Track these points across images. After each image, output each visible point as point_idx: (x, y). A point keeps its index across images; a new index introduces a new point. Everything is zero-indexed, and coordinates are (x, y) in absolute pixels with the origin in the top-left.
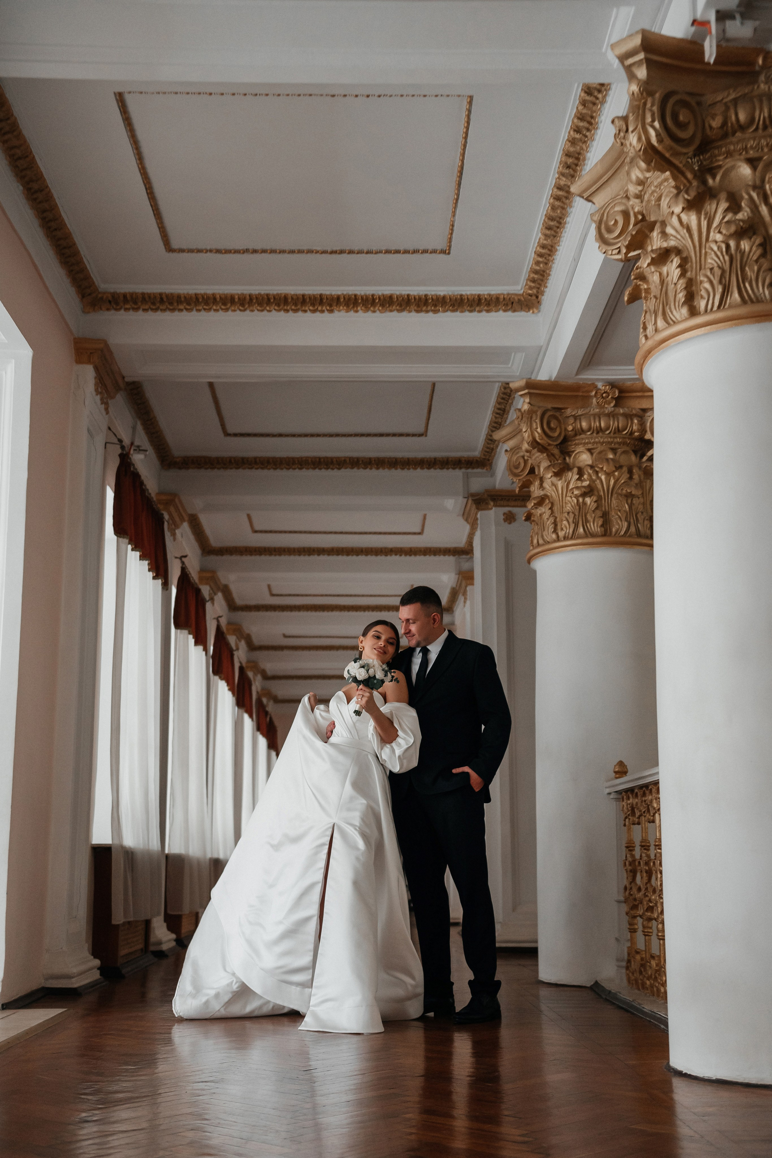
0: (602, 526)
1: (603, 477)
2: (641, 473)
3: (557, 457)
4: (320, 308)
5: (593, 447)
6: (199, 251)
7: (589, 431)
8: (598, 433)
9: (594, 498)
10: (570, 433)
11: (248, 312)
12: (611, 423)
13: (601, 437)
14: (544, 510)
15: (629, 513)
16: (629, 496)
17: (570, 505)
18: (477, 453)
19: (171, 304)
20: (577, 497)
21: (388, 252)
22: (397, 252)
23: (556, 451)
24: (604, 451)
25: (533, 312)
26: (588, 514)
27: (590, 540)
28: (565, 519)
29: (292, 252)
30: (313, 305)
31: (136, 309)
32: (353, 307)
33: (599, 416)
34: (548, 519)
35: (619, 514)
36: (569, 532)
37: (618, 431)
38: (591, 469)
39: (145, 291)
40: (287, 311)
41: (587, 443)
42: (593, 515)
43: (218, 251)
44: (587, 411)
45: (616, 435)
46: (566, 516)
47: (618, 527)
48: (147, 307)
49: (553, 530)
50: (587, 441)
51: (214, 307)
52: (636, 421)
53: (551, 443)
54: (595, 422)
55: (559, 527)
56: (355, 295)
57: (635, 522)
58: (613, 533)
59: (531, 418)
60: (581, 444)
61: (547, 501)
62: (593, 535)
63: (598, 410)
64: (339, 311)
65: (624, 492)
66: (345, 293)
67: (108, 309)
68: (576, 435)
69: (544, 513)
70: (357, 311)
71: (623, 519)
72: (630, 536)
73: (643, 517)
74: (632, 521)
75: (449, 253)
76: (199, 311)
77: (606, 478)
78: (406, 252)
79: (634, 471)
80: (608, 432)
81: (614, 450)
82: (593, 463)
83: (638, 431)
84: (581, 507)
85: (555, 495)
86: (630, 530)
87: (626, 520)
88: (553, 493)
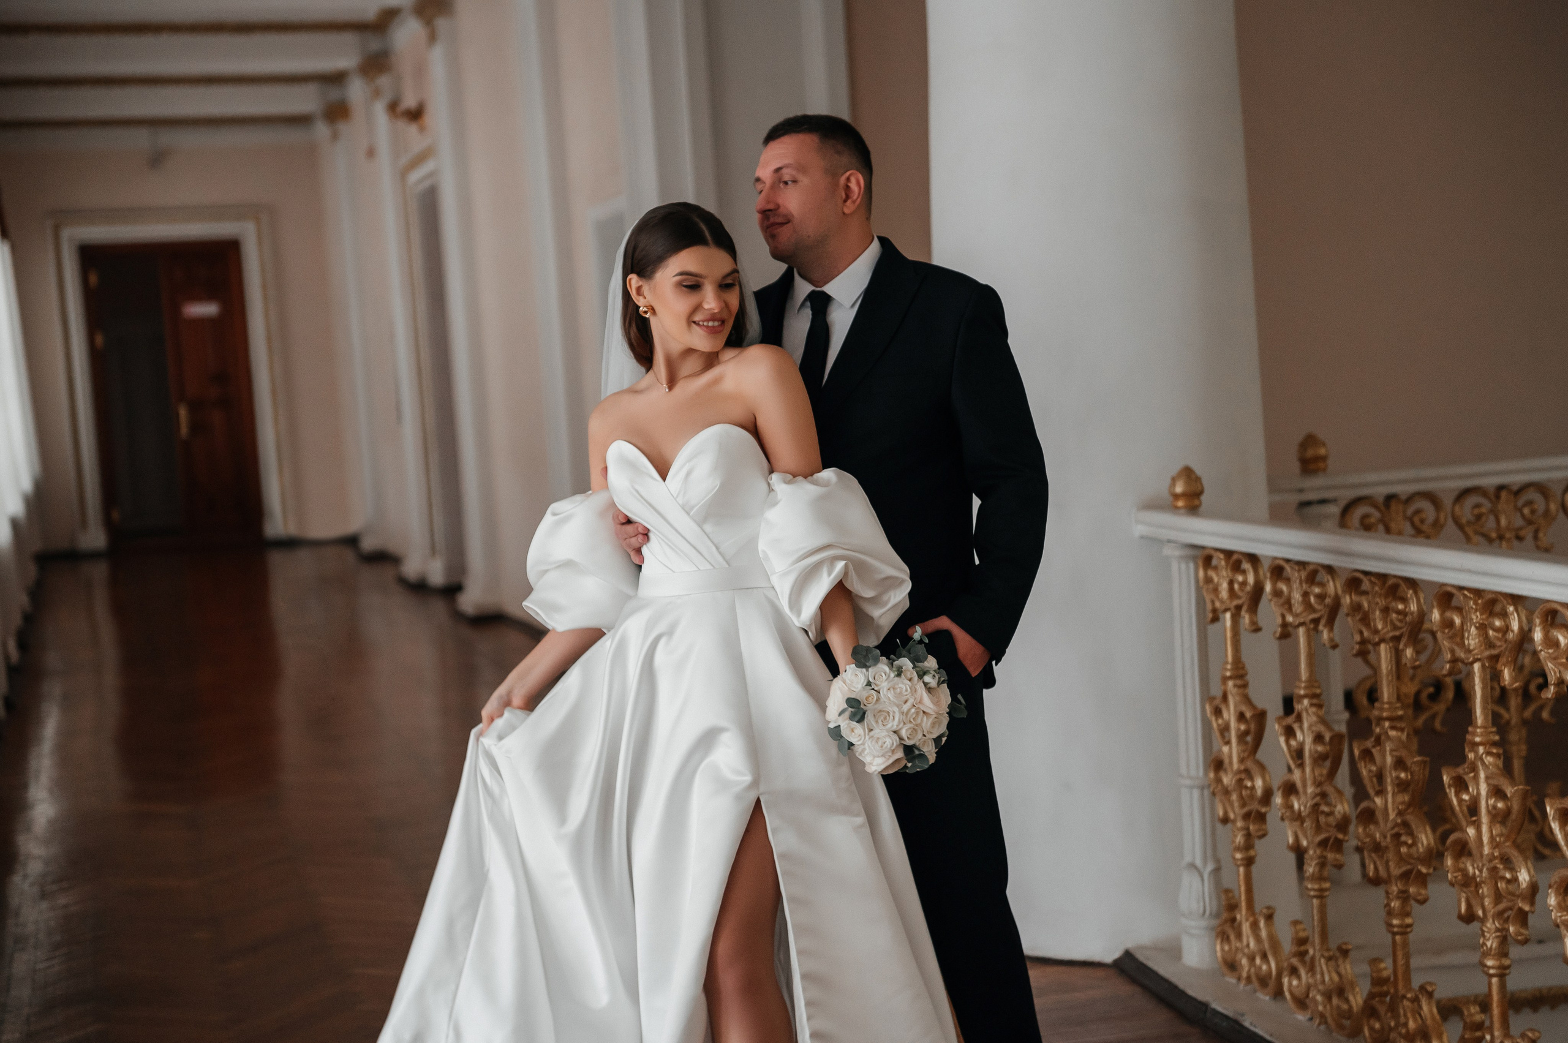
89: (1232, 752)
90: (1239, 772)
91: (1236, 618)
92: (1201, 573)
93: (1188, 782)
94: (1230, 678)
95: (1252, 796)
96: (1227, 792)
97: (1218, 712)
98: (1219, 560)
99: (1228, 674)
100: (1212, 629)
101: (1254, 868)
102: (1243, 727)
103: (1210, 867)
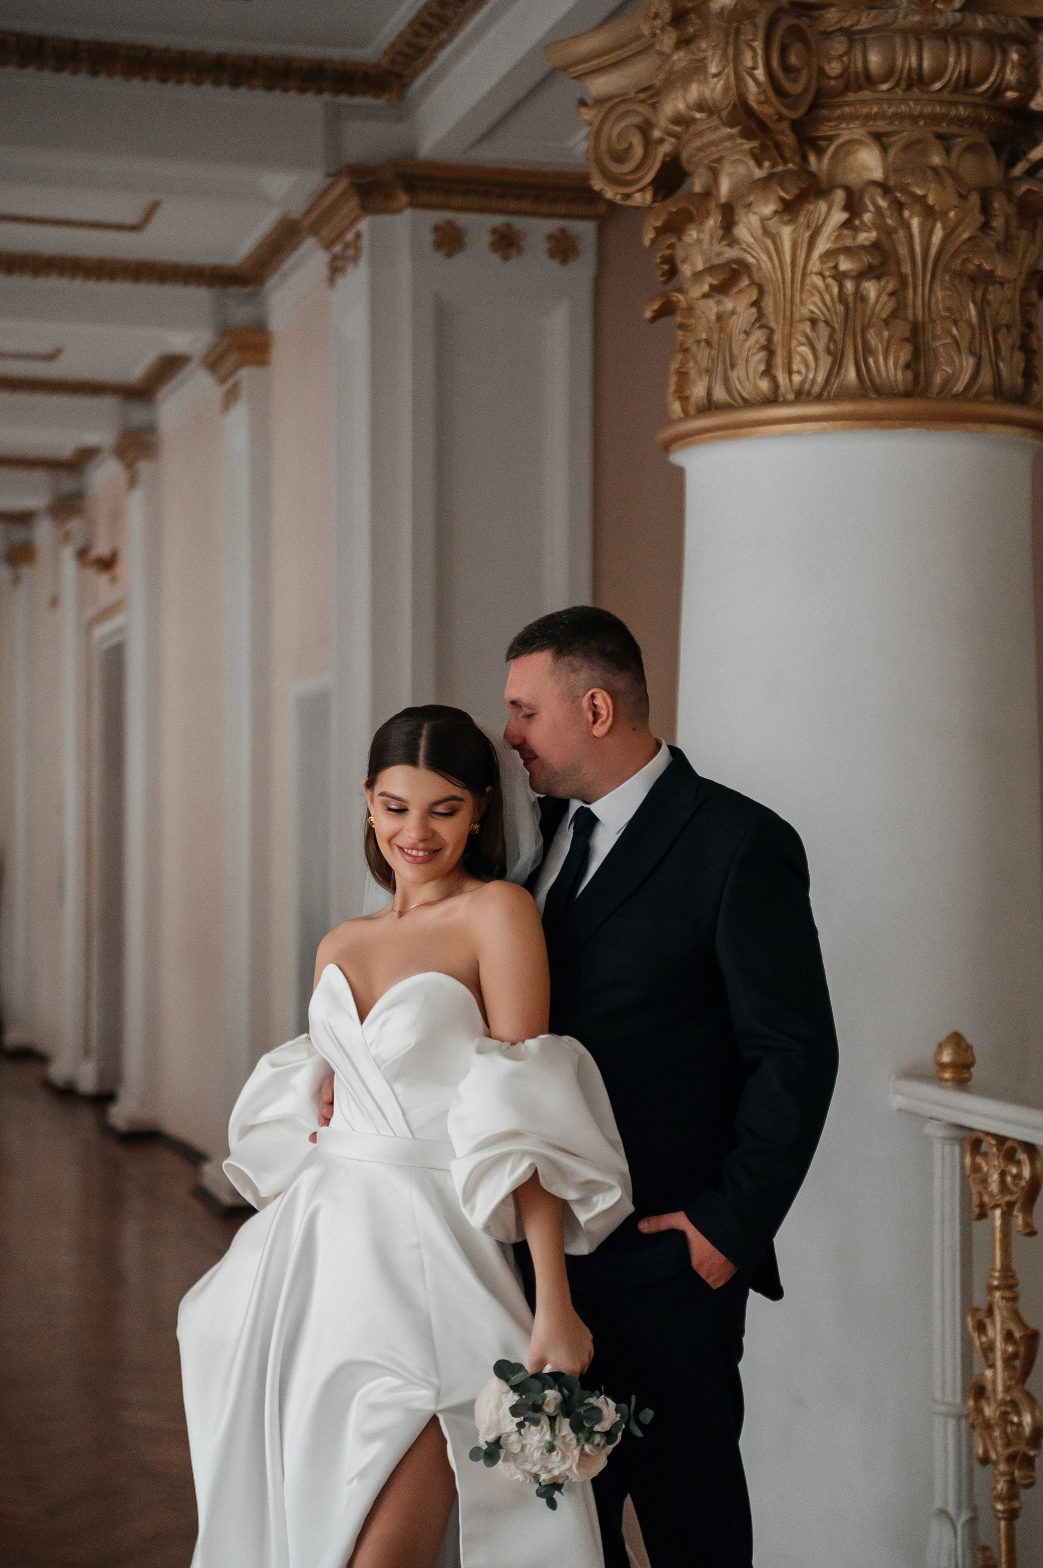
0: (907, 366)
1: (915, 223)
2: (1011, 210)
3: (788, 153)
5: (889, 128)
7: (884, 81)
8: (909, 87)
9: (891, 284)
10: (833, 82)
12: (952, 60)
13: (917, 101)
14: (738, 307)
15: (977, 331)
16: (984, 278)
17: (817, 299)
18: (370, 53)
20: (840, 277)
23: (789, 139)
24: (919, 141)
26: (872, 331)
27: (878, 406)
28: (803, 340)
33: (916, 35)
34: (747, 333)
35: (955, 331)
36: (814, 380)
37: (966, 83)
38: (884, 197)
41: (875, 117)
42: (886, 334)
44: (885, 17)
45: (957, 97)
46: (808, 330)
47: (949, 370)
49: (762, 368)
50: (875, 109)
52: (1015, 56)
53: (785, 112)
54: (906, 54)
55: (779, 360)
57: (993, 356)
58: (935, 389)
59: (738, 32)
60: (857, 117)
61: (745, 282)
62: (881, 392)
63: (917, 18)
65: (971, 267)
68: (846, 89)
69: (733, 313)
71: (964, 345)
72: (978, 397)
73: (1010, 340)
74: (984, 352)
77: (922, 226)
79: (996, 205)
80: (937, 86)
81: (944, 141)
82: (886, 177)
83: (1018, 86)
84: (851, 310)
85: (769, 264)
86: (980, 380)
87: (971, 352)
88: (764, 258)
89: (996, 1378)
90: (1004, 1403)
91: (1007, 1216)
92: (968, 1160)
93: (942, 1409)
94: (997, 1288)
95: (1019, 1435)
96: (988, 1426)
97: (981, 1327)
98: (989, 1145)
99: (996, 1283)
100: (977, 1225)
101: (1018, 1523)
102: (1010, 1349)
103: (965, 1516)
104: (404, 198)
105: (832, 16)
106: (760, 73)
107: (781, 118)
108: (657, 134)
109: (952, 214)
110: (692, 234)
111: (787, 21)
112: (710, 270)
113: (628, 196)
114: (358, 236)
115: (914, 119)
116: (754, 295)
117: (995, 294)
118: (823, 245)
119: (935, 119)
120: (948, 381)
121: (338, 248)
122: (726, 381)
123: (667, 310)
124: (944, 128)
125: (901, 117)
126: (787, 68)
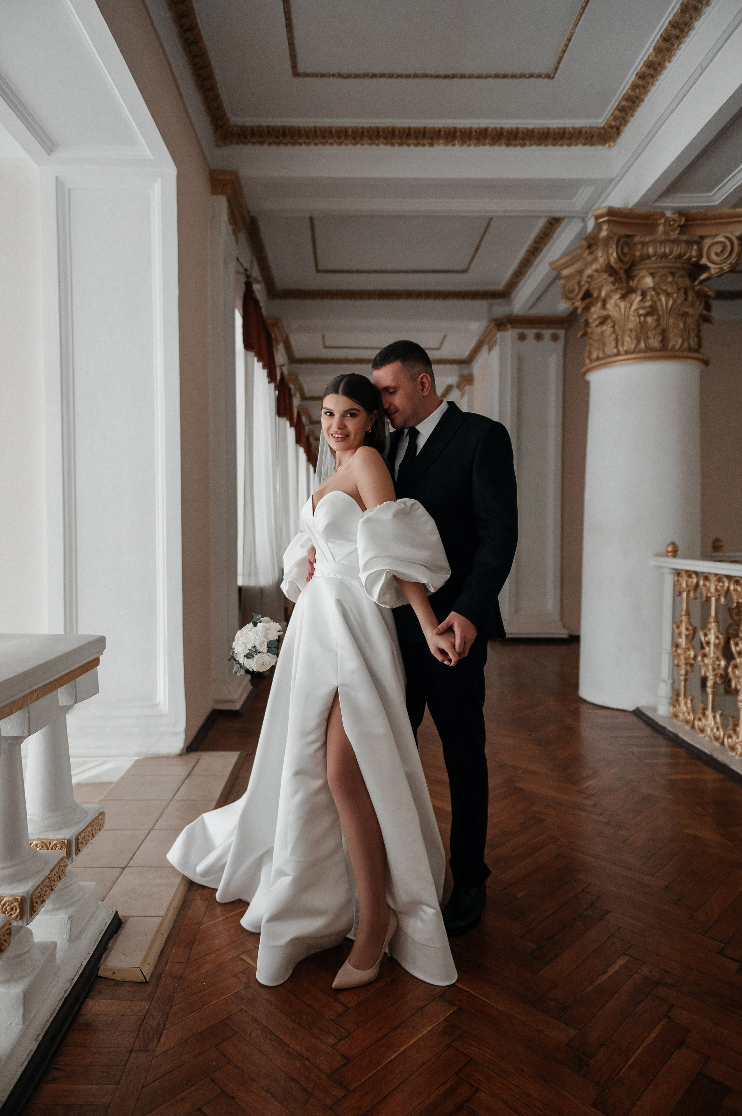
0: (660, 342)
1: (663, 299)
2: (694, 295)
3: (623, 280)
4: (422, 142)
5: (655, 271)
6: (323, 75)
7: (653, 257)
8: (662, 258)
9: (655, 317)
10: (637, 258)
11: (359, 146)
12: (675, 249)
13: (664, 262)
14: (607, 328)
15: (683, 331)
16: (685, 315)
17: (632, 323)
18: (500, 286)
19: (292, 137)
20: (639, 316)
21: (497, 76)
22: (505, 76)
23: (623, 276)
24: (664, 274)
25: (609, 146)
26: (649, 332)
27: (651, 354)
28: (627, 336)
29: (408, 76)
30: (416, 138)
31: (262, 143)
32: (451, 141)
33: (664, 242)
34: (610, 336)
35: (676, 331)
36: (631, 347)
37: (680, 256)
38: (653, 291)
39: (270, 124)
40: (393, 145)
41: (651, 268)
42: (654, 332)
43: (340, 76)
44: (653, 238)
45: (677, 261)
46: (629, 333)
47: (674, 342)
48: (271, 141)
49: (614, 345)
50: (651, 266)
51: (330, 141)
52: (694, 247)
53: (622, 267)
54: (661, 248)
55: (620, 343)
56: (455, 128)
57: (688, 339)
58: (669, 348)
60: (645, 268)
61: (609, 321)
62: (652, 350)
63: (663, 237)
64: (439, 144)
65: (681, 311)
66: (446, 126)
67: (237, 143)
68: (642, 260)
69: (606, 330)
70: (454, 145)
71: (679, 335)
72: (684, 351)
73: (693, 334)
74: (685, 337)
75: (553, 77)
76: (316, 144)
77: (666, 300)
78: (514, 76)
79: (689, 293)
80: (671, 257)
81: (673, 274)
82: (655, 285)
83: (697, 256)
84: (643, 325)
85: (617, 315)
86: (684, 345)
87: (681, 337)
88: (615, 313)
89: (683, 641)
90: (685, 648)
91: (688, 595)
92: (676, 578)
93: (664, 651)
96: (679, 655)
97: (678, 627)
98: (683, 574)
99: (683, 614)
100: (678, 599)
101: (688, 683)
102: (688, 633)
103: (671, 681)
104: (509, 326)
105: (637, 239)
106: (615, 255)
107: (621, 269)
108: (583, 283)
109: (675, 295)
110: (593, 309)
111: (622, 240)
112: (599, 318)
113: (573, 304)
114: (496, 338)
115: (663, 268)
116: (612, 324)
117: (689, 320)
118: (634, 307)
119: (671, 268)
120: (673, 347)
121: (491, 344)
122: (603, 351)
123: (585, 334)
124: (673, 270)
125: (659, 267)
126: (624, 254)
